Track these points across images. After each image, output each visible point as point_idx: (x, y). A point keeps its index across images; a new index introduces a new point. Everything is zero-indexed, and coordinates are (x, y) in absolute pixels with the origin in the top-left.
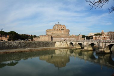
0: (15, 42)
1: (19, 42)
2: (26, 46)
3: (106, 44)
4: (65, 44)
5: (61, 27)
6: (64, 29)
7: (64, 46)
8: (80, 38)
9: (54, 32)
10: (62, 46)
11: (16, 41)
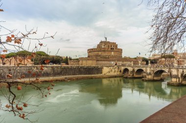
0: (46, 67)
1: (52, 67)
2: (61, 72)
3: (183, 71)
4: (116, 70)
5: (110, 45)
6: (115, 48)
7: (116, 74)
8: (140, 62)
9: (100, 53)
10: (112, 74)
11: (47, 65)
